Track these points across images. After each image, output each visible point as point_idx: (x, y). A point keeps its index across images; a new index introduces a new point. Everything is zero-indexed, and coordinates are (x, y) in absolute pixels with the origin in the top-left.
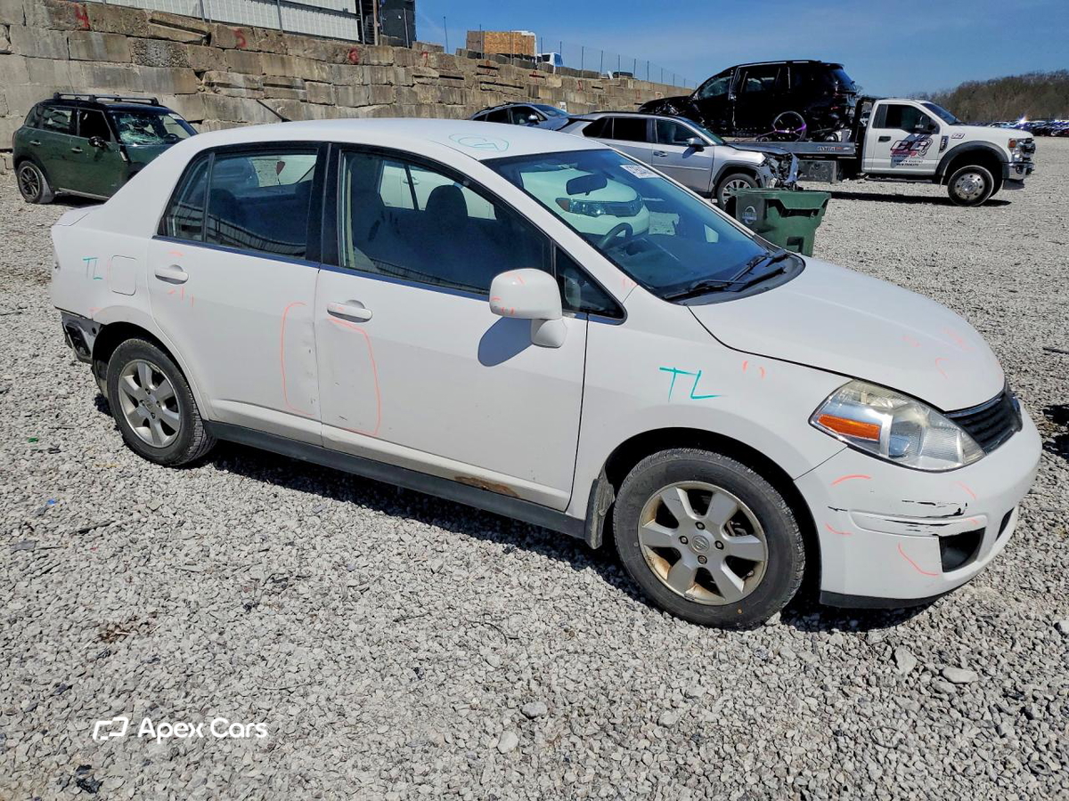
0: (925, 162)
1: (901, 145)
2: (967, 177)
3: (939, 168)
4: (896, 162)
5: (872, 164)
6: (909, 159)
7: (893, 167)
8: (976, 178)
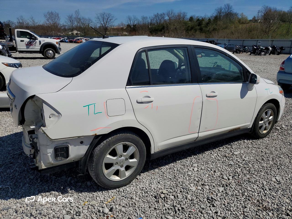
0: (36, 47)
1: (28, 43)
2: (49, 51)
3: (41, 49)
4: (28, 48)
5: (20, 49)
6: (31, 47)
7: (27, 49)
8: (51, 52)
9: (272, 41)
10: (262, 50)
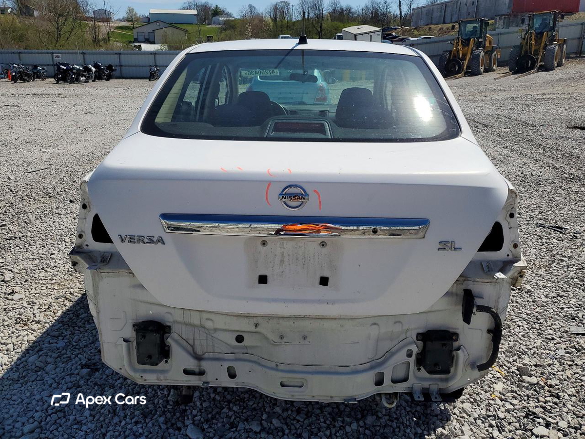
9: (82, 53)
10: (79, 74)
